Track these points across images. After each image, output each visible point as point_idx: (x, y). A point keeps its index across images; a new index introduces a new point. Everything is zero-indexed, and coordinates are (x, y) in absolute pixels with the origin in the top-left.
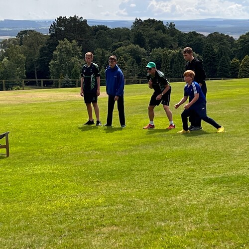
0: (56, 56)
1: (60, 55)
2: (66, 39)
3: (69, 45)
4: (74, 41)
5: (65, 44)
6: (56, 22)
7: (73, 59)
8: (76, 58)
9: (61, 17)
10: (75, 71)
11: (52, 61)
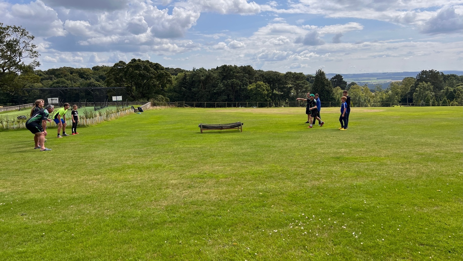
0: (417, 90)
1: (420, 90)
2: (424, 82)
3: (426, 85)
4: (429, 83)
5: (423, 84)
6: (420, 73)
7: (427, 92)
8: (429, 92)
9: (423, 70)
10: (428, 98)
11: (415, 93)
